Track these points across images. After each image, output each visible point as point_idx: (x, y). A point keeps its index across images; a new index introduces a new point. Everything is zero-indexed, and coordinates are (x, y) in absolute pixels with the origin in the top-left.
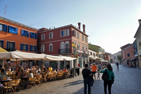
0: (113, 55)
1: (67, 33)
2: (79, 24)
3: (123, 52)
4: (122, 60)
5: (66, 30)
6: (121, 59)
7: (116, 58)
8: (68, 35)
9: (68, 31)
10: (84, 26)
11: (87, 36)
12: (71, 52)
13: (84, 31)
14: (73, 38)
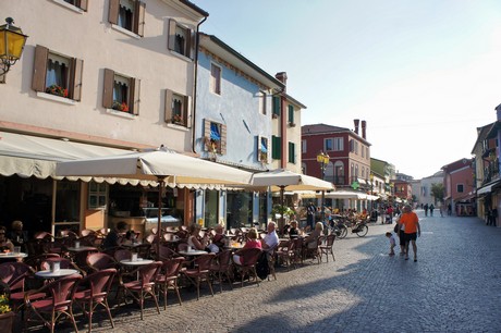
0: (419, 181)
1: (339, 144)
2: (356, 122)
3: (449, 180)
4: (445, 199)
5: (336, 139)
6: (443, 196)
7: (429, 192)
8: (342, 148)
9: (342, 140)
10: (364, 123)
11: (368, 145)
12: (346, 182)
13: (364, 136)
14: (351, 155)
